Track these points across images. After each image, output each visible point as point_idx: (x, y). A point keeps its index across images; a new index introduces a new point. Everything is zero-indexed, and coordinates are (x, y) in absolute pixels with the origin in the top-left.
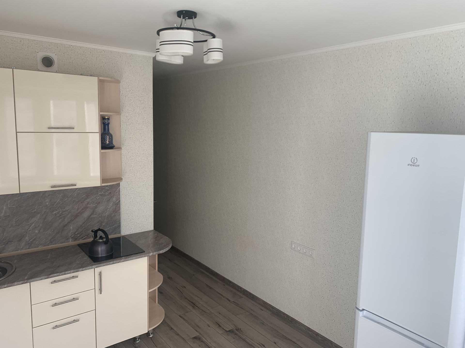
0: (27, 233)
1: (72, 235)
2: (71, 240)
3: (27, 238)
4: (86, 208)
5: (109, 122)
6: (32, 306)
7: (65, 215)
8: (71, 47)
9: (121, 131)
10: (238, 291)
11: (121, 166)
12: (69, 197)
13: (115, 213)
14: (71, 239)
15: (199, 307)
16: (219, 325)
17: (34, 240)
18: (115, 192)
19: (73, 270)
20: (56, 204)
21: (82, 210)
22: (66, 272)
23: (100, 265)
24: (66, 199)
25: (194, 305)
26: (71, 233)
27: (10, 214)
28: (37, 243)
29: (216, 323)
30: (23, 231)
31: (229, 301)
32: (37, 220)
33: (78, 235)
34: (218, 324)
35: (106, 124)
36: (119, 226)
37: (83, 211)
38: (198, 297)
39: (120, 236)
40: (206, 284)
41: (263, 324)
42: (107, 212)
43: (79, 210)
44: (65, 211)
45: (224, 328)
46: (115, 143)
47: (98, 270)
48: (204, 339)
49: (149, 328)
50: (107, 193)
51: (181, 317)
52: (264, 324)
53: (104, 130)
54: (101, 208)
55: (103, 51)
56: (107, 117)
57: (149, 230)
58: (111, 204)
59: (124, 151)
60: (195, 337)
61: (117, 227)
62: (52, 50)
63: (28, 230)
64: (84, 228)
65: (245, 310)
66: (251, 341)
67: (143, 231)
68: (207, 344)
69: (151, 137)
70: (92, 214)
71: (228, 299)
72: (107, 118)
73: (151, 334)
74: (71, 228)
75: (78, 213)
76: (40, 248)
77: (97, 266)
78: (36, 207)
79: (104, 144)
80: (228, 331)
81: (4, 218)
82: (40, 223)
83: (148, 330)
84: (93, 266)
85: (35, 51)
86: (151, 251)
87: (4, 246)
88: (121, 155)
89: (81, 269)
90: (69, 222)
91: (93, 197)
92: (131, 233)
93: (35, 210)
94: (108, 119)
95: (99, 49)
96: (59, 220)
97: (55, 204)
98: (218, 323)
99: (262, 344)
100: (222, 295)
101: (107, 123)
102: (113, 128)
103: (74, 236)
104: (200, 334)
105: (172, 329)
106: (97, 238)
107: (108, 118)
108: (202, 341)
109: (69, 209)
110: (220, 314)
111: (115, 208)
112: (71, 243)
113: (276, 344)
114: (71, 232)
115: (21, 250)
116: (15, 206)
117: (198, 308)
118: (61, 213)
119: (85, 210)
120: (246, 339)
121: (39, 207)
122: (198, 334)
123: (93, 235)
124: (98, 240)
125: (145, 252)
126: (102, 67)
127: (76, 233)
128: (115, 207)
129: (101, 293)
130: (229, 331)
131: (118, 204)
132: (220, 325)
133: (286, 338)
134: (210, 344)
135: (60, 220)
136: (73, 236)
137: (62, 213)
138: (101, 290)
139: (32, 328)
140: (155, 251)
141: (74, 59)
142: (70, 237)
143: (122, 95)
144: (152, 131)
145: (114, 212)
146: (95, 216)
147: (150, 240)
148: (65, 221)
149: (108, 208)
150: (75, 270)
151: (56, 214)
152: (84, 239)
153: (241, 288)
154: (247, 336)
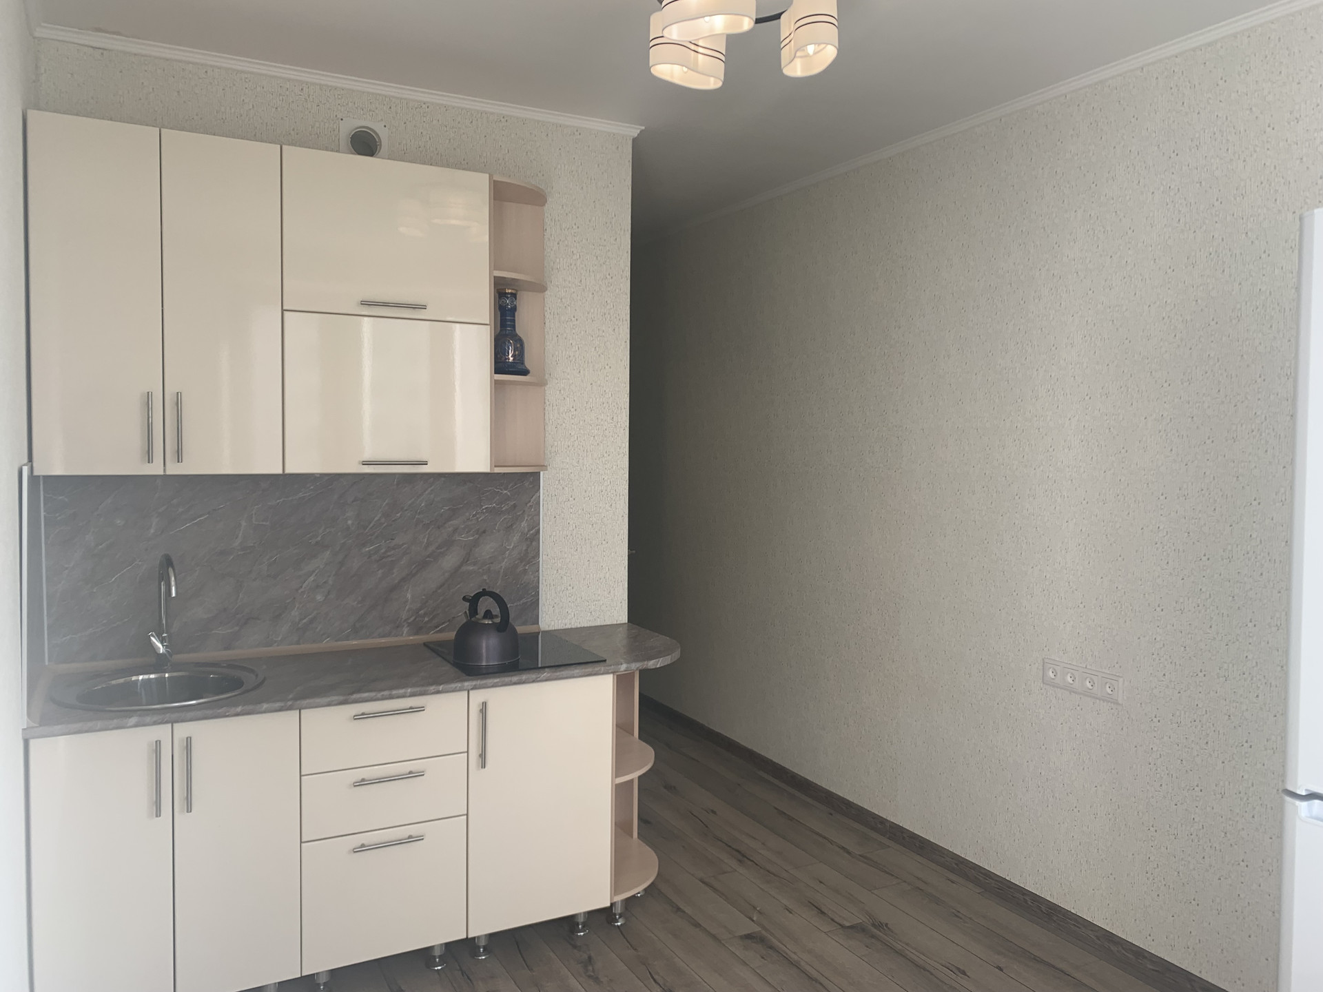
0: (294, 598)
1: (411, 617)
2: (405, 630)
3: (295, 613)
4: (448, 544)
5: (516, 306)
6: (303, 778)
7: (394, 559)
8: (424, 106)
9: (545, 337)
10: (874, 829)
11: (545, 435)
12: (406, 510)
13: (525, 565)
14: (408, 626)
15: (758, 863)
16: (819, 910)
17: (311, 621)
18: (527, 504)
19: (411, 687)
20: (371, 525)
21: (437, 548)
22: (394, 692)
23: (484, 682)
24: (399, 515)
25: (742, 857)
26: (408, 611)
27: (255, 543)
28: (318, 630)
29: (810, 904)
30: (286, 593)
31: (849, 853)
32: (322, 567)
33: (426, 619)
34: (817, 908)
35: (509, 310)
36: (535, 604)
37: (442, 550)
38: (755, 838)
39: (537, 631)
40: (776, 809)
41: (957, 916)
42: (506, 560)
43: (431, 549)
44: (394, 549)
45: (836, 919)
46: (528, 364)
47: (478, 696)
48: (774, 940)
49: (615, 895)
50: (506, 507)
51: (703, 882)
52: (961, 918)
53: (501, 327)
54: (487, 548)
55: (503, 117)
56: (510, 291)
57: (615, 623)
58: (516, 538)
59: (552, 392)
60: (749, 934)
61: (529, 604)
62: (377, 114)
63: (297, 590)
64: (441, 598)
65: (897, 878)
66: (923, 957)
67: (598, 623)
68: (785, 955)
69: (625, 358)
70: (465, 561)
71: (843, 848)
72: (511, 294)
73: (619, 918)
74: (409, 596)
75: (428, 557)
76: (327, 644)
77: (475, 685)
78: (321, 531)
79: (500, 362)
80: (849, 927)
81: (239, 553)
82: (329, 576)
83: (611, 900)
84: (466, 684)
85: (336, 116)
86: (622, 660)
87: (237, 628)
88: (545, 403)
89: (432, 688)
90: (403, 580)
91: (467, 514)
92: (567, 627)
93: (319, 539)
94: (514, 295)
95: (492, 113)
96: (378, 571)
97: (370, 527)
98: (815, 904)
99: (958, 969)
100: (825, 838)
101: (511, 308)
102: (525, 323)
103: (415, 619)
104: (764, 928)
105: (679, 909)
106: (477, 616)
107: (513, 291)
108: (771, 947)
109: (403, 545)
110: (821, 882)
111: (527, 550)
112: (406, 637)
113: (1002, 971)
114: (407, 607)
115: (278, 646)
116: (268, 523)
117: (755, 865)
118: (382, 551)
119: (445, 549)
120: (907, 952)
121: (328, 530)
122: (757, 929)
123: (468, 612)
124: (479, 619)
125: (605, 661)
126: (500, 162)
127: (422, 612)
128: (524, 548)
129: (484, 766)
130: (851, 927)
131: (533, 538)
132: (823, 910)
133: (1035, 959)
134: (793, 956)
135: (380, 572)
136: (412, 619)
137: (385, 553)
138: (483, 757)
139: (301, 842)
140: (635, 661)
141: (430, 139)
142: (405, 620)
143: (549, 239)
144: (626, 342)
145: (521, 562)
146: (472, 568)
147: (621, 639)
148: (393, 576)
149: (508, 549)
150: (418, 689)
151: (372, 552)
152: (440, 631)
153: (883, 821)
154: (907, 944)
